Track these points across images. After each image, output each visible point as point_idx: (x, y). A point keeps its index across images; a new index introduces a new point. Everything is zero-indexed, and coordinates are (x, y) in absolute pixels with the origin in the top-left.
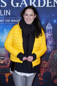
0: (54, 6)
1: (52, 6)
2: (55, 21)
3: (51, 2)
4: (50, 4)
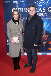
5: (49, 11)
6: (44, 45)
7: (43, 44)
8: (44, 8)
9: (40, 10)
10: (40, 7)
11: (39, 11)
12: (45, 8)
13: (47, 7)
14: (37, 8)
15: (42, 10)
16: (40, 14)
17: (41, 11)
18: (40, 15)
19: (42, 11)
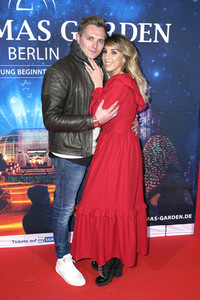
0: (156, 41)
1: (150, 41)
2: (156, 74)
3: (149, 32)
4: (146, 37)
5: (70, 36)
6: (52, 199)
7: (48, 194)
8: (44, 25)
9: (25, 30)
10: (24, 16)
11: (18, 39)
12: (48, 23)
13: (56, 16)
14: (9, 23)
15: (37, 32)
16: (25, 51)
17: (28, 36)
18: (25, 56)
19: (32, 38)
